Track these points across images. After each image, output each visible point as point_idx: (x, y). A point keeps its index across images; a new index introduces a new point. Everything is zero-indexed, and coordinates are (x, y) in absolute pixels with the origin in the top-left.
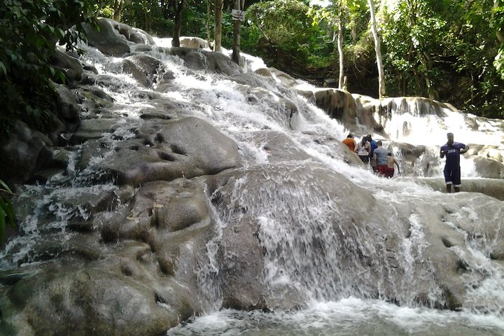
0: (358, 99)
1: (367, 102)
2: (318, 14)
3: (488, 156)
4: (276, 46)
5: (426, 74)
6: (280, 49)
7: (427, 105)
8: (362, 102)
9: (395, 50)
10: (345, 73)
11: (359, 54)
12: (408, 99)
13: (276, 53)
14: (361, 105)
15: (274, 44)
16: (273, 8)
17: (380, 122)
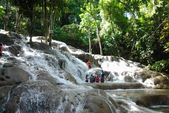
0: (94, 56)
1: (96, 57)
2: (83, 29)
3: (129, 75)
4: (72, 39)
5: (117, 48)
6: (73, 40)
7: (114, 58)
8: (95, 57)
9: (108, 40)
10: (91, 48)
11: (97, 42)
12: (108, 56)
13: (72, 41)
14: (94, 58)
15: (71, 38)
16: (70, 27)
17: (100, 64)
